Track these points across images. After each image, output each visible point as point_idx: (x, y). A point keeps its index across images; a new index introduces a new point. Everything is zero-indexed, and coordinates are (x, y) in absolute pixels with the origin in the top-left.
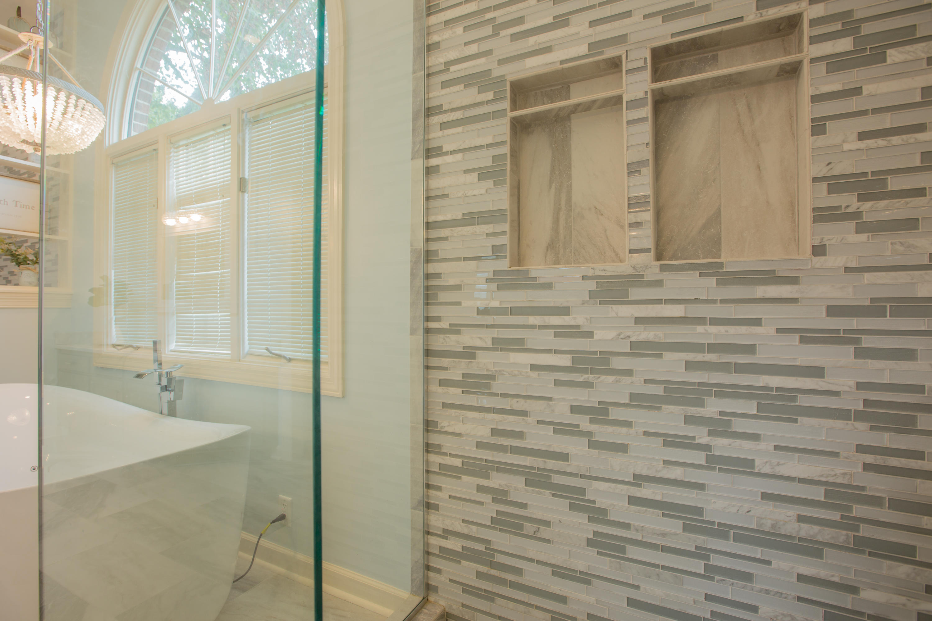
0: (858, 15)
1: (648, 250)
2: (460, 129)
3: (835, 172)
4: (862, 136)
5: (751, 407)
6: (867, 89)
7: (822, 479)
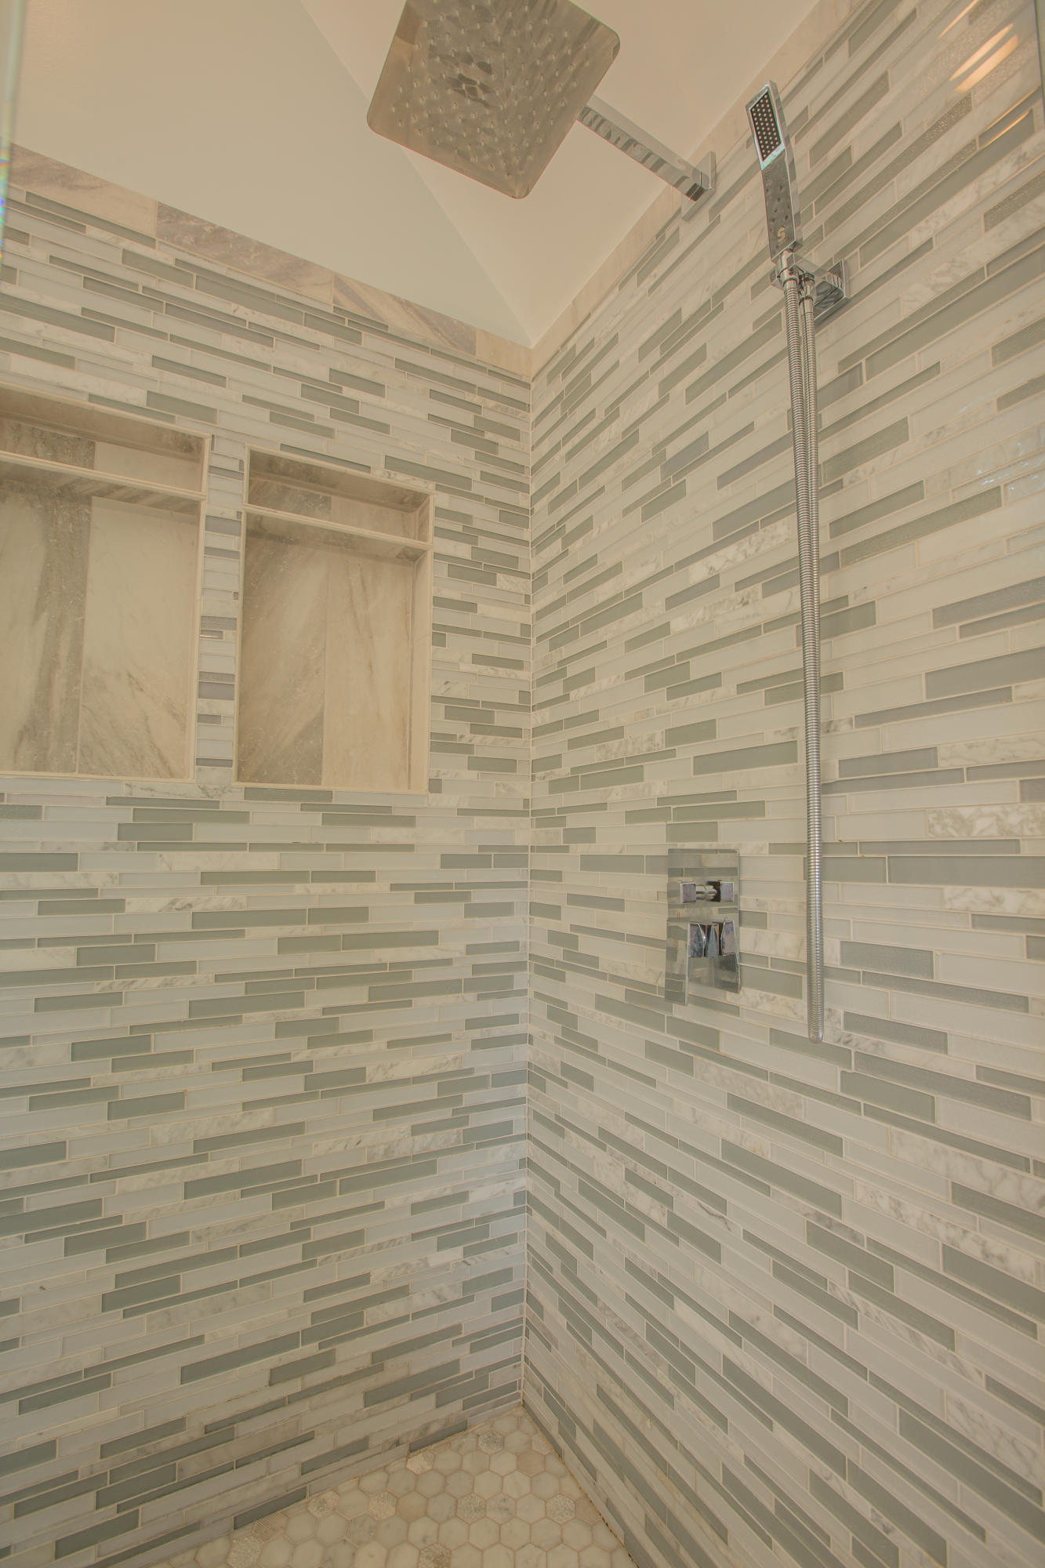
1: (227, 763)
3: (453, 694)
5: (359, 995)
7: (436, 1071)
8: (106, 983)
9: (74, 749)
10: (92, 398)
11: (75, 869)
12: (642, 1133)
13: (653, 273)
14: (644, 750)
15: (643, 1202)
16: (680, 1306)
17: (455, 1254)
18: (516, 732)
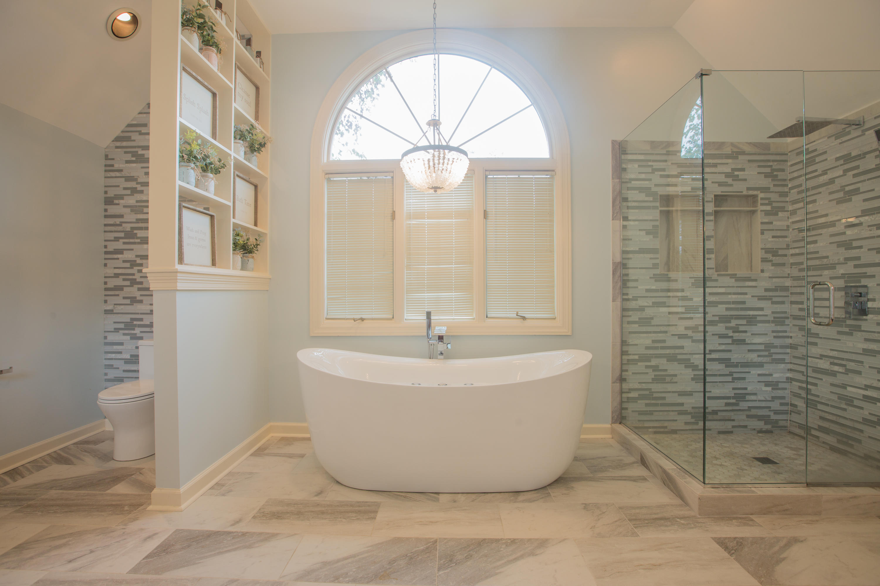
0: (772, 200)
1: (713, 268)
2: (637, 211)
3: (767, 247)
4: (773, 237)
5: (744, 322)
6: (774, 223)
7: (763, 342)
11: (684, 292)
12: (836, 352)
13: (841, 139)
14: (836, 262)
15: (836, 368)
16: (849, 389)
17: (769, 389)
18: (785, 255)
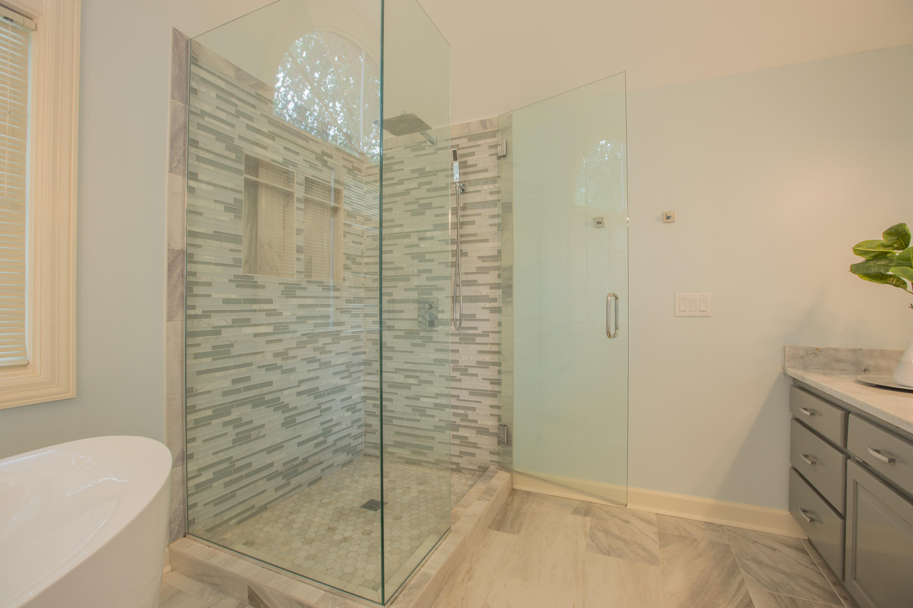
1: (303, 273)
3: (348, 253)
4: (353, 242)
5: (330, 340)
6: (353, 226)
7: (345, 362)
8: (279, 336)
9: (257, 267)
10: (272, 160)
11: (273, 304)
13: (417, 152)
14: (411, 273)
15: (410, 381)
17: (349, 413)
